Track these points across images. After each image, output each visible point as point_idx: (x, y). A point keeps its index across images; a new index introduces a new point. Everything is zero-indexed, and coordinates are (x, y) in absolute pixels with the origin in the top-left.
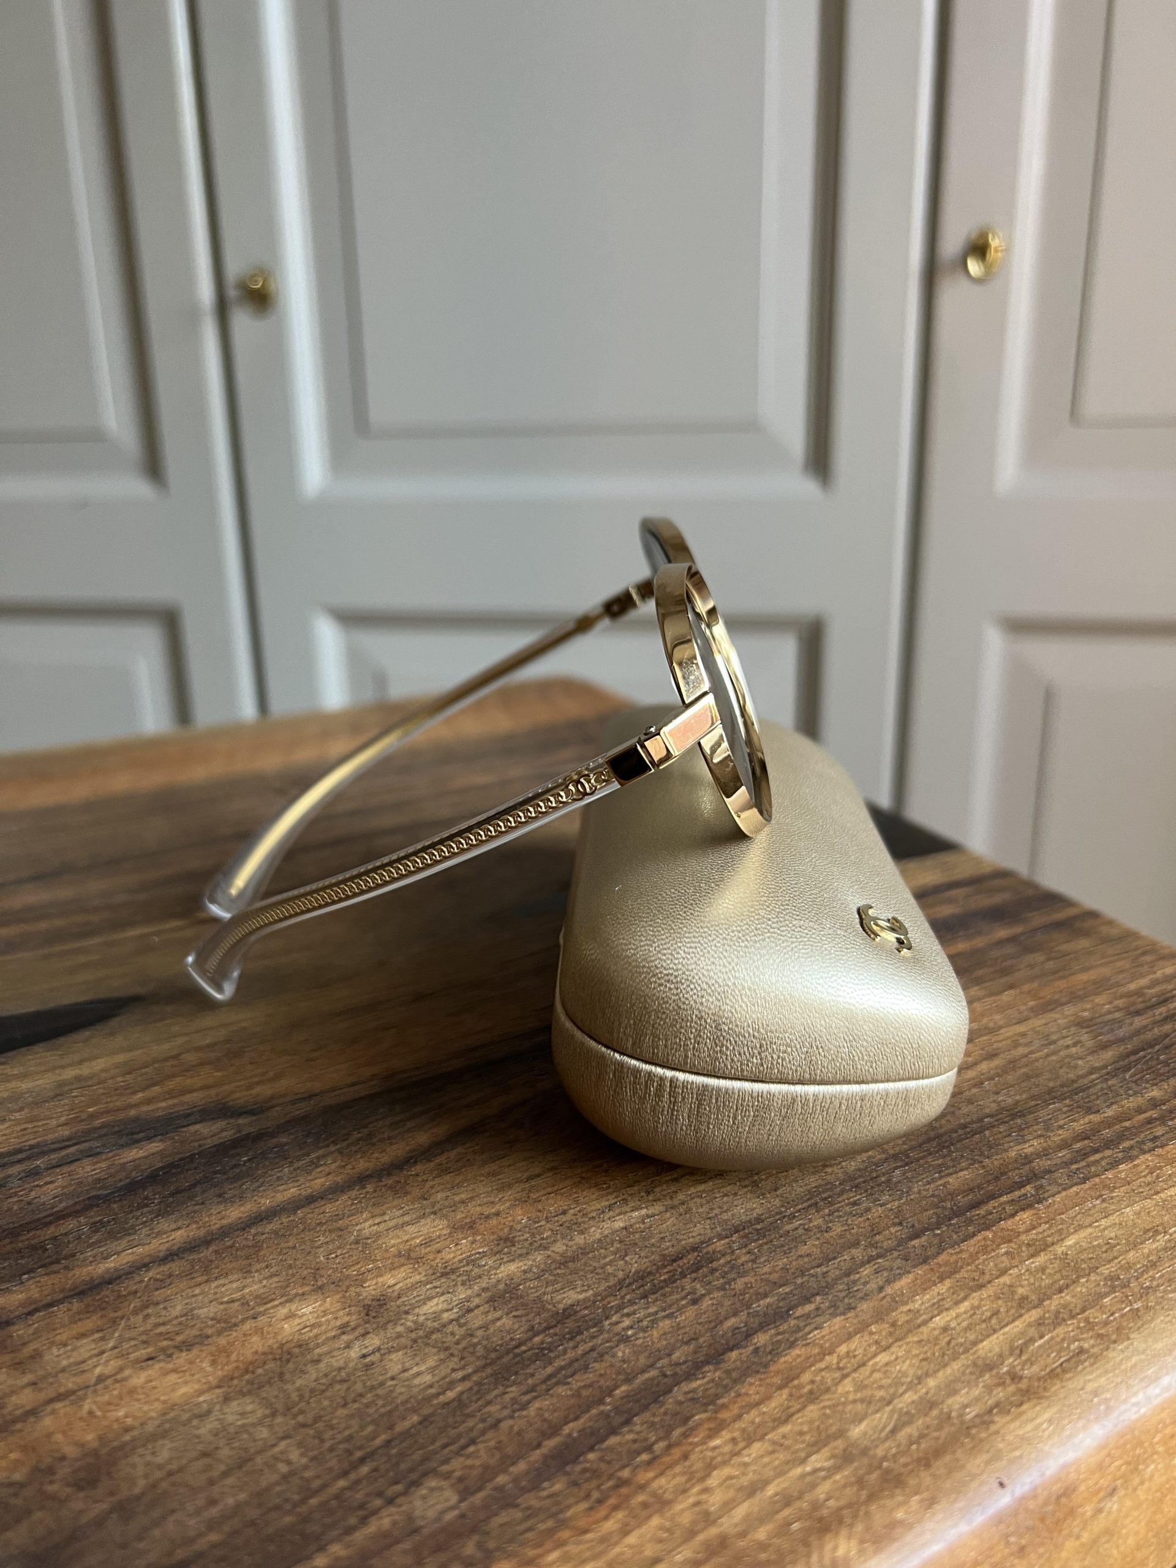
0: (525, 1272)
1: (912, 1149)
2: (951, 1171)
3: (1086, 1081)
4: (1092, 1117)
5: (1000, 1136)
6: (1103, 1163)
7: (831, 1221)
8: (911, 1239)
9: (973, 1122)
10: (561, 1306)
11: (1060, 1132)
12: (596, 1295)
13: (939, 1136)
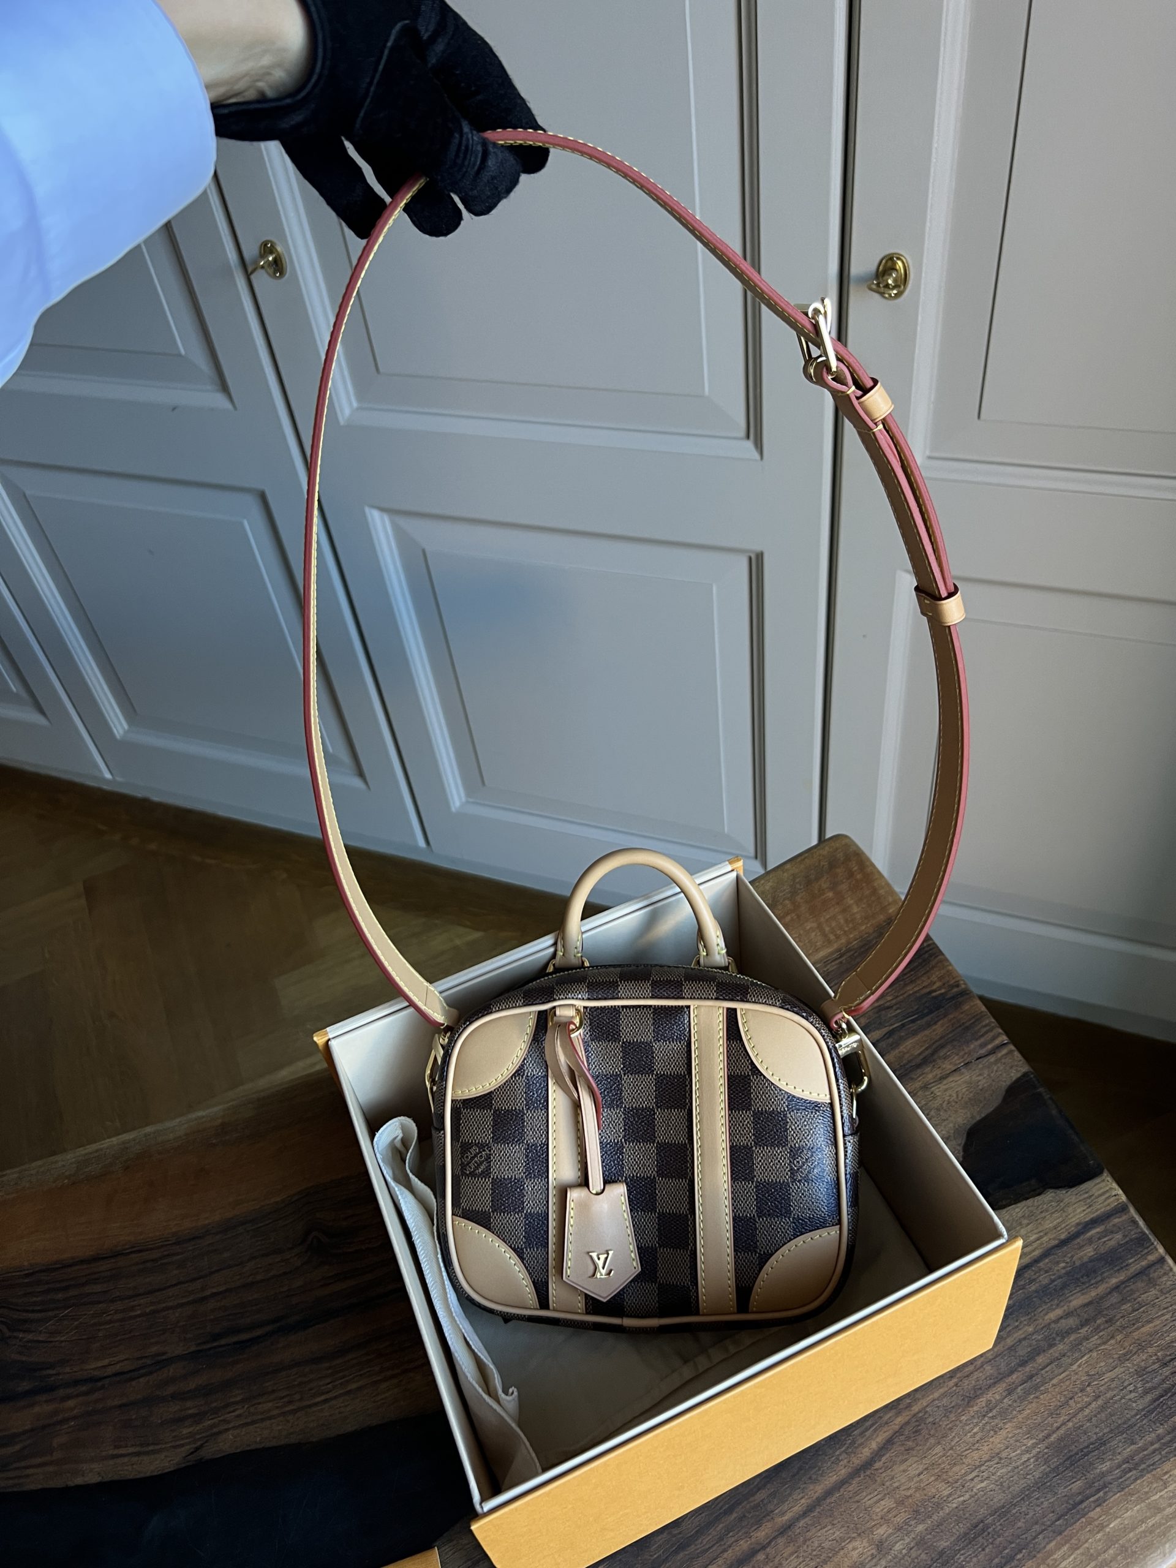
0: (926, 1530)
1: (1060, 1464)
2: (1074, 1480)
3: (1134, 1420)
4: (1132, 1447)
5: (1095, 1458)
6: (1132, 1479)
7: (1028, 1509)
8: (1056, 1521)
9: (1084, 1448)
10: (940, 1549)
11: (1118, 1457)
12: (951, 1543)
13: (1071, 1456)
